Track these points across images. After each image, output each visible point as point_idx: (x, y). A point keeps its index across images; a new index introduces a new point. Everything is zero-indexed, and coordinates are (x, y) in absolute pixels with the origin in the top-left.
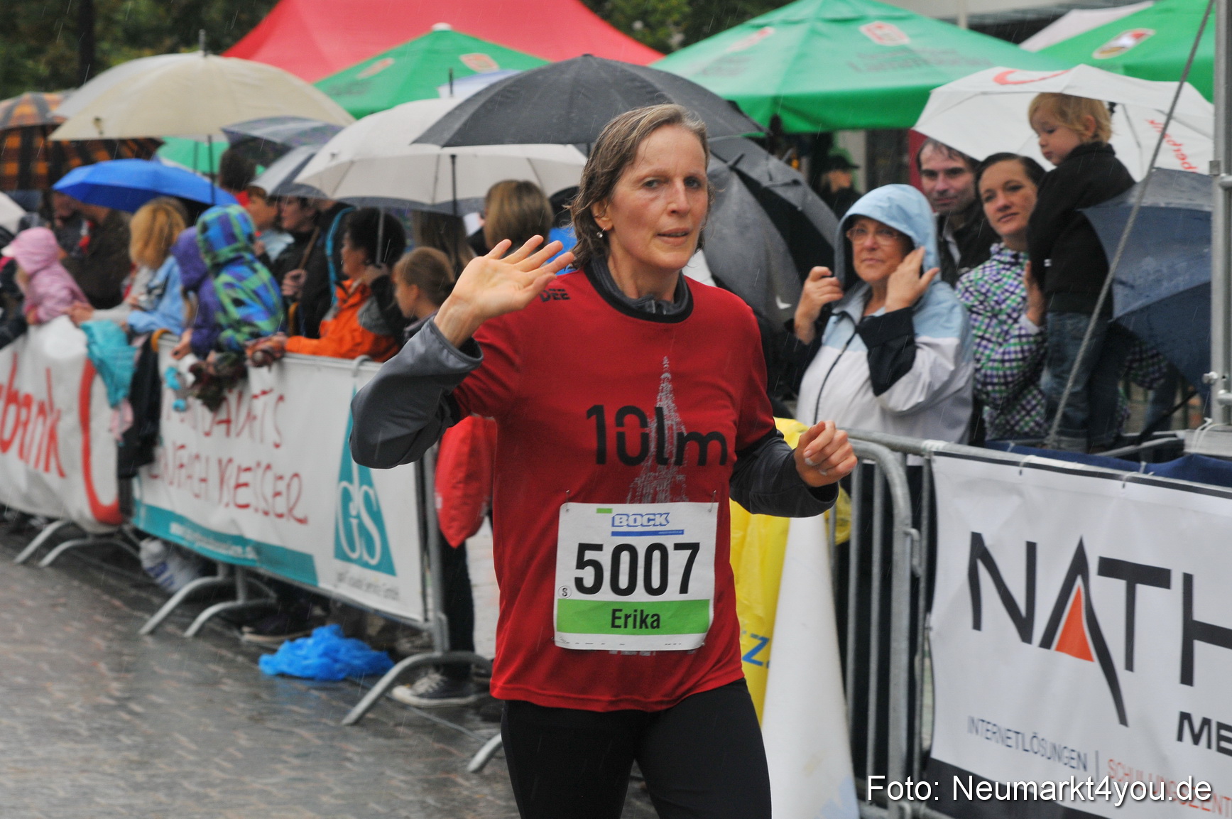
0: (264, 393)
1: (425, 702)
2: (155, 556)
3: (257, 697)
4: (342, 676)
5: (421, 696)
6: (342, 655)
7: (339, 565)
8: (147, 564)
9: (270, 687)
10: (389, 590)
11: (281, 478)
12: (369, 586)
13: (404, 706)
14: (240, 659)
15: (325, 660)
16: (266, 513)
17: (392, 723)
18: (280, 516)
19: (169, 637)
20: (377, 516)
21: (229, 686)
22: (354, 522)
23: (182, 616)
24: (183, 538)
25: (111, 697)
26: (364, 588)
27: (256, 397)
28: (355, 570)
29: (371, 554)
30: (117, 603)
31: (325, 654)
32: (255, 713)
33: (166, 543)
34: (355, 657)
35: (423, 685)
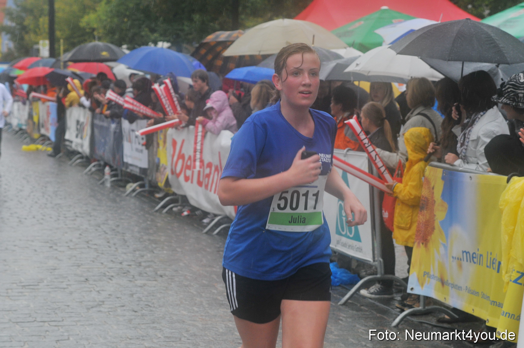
1: (373, 296)
4: (338, 284)
5: (372, 294)
6: (338, 275)
7: (338, 237)
10: (358, 248)
12: (349, 246)
17: (359, 305)
22: (344, 219)
28: (344, 239)
29: (351, 233)
34: (344, 277)
35: (373, 289)
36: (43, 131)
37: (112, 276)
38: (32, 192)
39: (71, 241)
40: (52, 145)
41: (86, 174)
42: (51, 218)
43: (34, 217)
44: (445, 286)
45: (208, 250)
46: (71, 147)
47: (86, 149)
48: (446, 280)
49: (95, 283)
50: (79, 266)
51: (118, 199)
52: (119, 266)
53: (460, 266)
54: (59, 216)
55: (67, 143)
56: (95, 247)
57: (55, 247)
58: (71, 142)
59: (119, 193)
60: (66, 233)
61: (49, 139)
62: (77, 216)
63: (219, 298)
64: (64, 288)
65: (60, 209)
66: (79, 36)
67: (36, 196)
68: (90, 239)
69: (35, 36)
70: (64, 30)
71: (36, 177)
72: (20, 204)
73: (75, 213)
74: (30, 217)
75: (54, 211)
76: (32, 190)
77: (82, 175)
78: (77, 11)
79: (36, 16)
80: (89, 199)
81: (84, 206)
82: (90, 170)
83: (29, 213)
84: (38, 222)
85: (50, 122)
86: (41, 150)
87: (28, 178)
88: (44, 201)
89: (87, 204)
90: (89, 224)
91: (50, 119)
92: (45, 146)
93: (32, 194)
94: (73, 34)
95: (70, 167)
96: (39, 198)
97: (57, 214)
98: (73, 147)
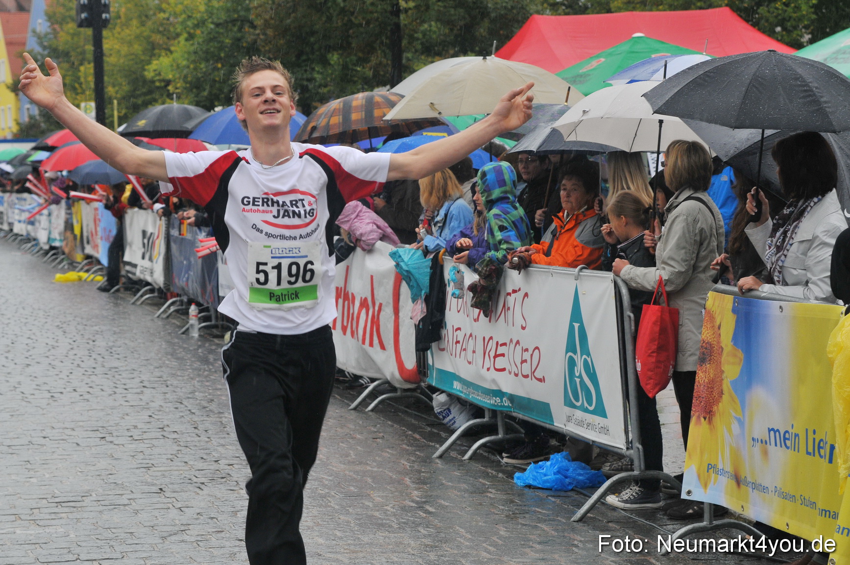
0: (514, 291)
1: (628, 505)
2: (443, 404)
3: (512, 502)
4: (570, 487)
5: (626, 502)
6: (570, 473)
7: (568, 410)
8: (437, 410)
9: (521, 495)
10: (602, 427)
11: (527, 350)
12: (589, 425)
13: (614, 508)
14: (500, 475)
15: (558, 476)
16: (516, 375)
17: (605, 521)
18: (526, 376)
19: (452, 460)
20: (593, 377)
21: (492, 494)
22: (578, 380)
23: (462, 445)
24: (462, 392)
25: (413, 501)
26: (585, 426)
27: (509, 294)
28: (579, 414)
29: (590, 404)
30: (418, 436)
31: (558, 472)
32: (511, 513)
33: (450, 395)
34: (580, 475)
35: (627, 494)
36: (89, 250)
37: (203, 483)
38: (72, 349)
39: (135, 427)
40: (105, 272)
41: (158, 317)
42: (102, 390)
43: (75, 390)
44: (742, 486)
45: (358, 436)
46: (134, 274)
47: (158, 277)
48: (743, 477)
49: (175, 495)
50: (148, 468)
51: (211, 357)
52: (215, 466)
53: (765, 453)
54: (116, 387)
55: (128, 268)
56: (175, 436)
57: (109, 439)
58: (135, 266)
59: (214, 347)
60: (127, 415)
61: (98, 262)
62: (144, 387)
63: (377, 514)
64: (125, 505)
65: (117, 377)
66: (145, 94)
67: (79, 356)
68: (166, 423)
69: (74, 96)
70: (121, 85)
71: (78, 324)
72: (53, 370)
73: (141, 382)
74: (68, 389)
75: (108, 378)
76: (71, 347)
77: (152, 320)
78: (140, 53)
79: (73, 64)
80: (164, 359)
81: (156, 370)
82: (165, 311)
83: (68, 384)
84: (81, 398)
85: (100, 234)
86: (85, 280)
87: (64, 325)
88: (91, 363)
89: (161, 367)
90: (165, 399)
91: (99, 229)
92: (93, 273)
93: (72, 353)
94: (135, 90)
95: (133, 306)
96: (84, 358)
97: (112, 384)
98: (138, 273)
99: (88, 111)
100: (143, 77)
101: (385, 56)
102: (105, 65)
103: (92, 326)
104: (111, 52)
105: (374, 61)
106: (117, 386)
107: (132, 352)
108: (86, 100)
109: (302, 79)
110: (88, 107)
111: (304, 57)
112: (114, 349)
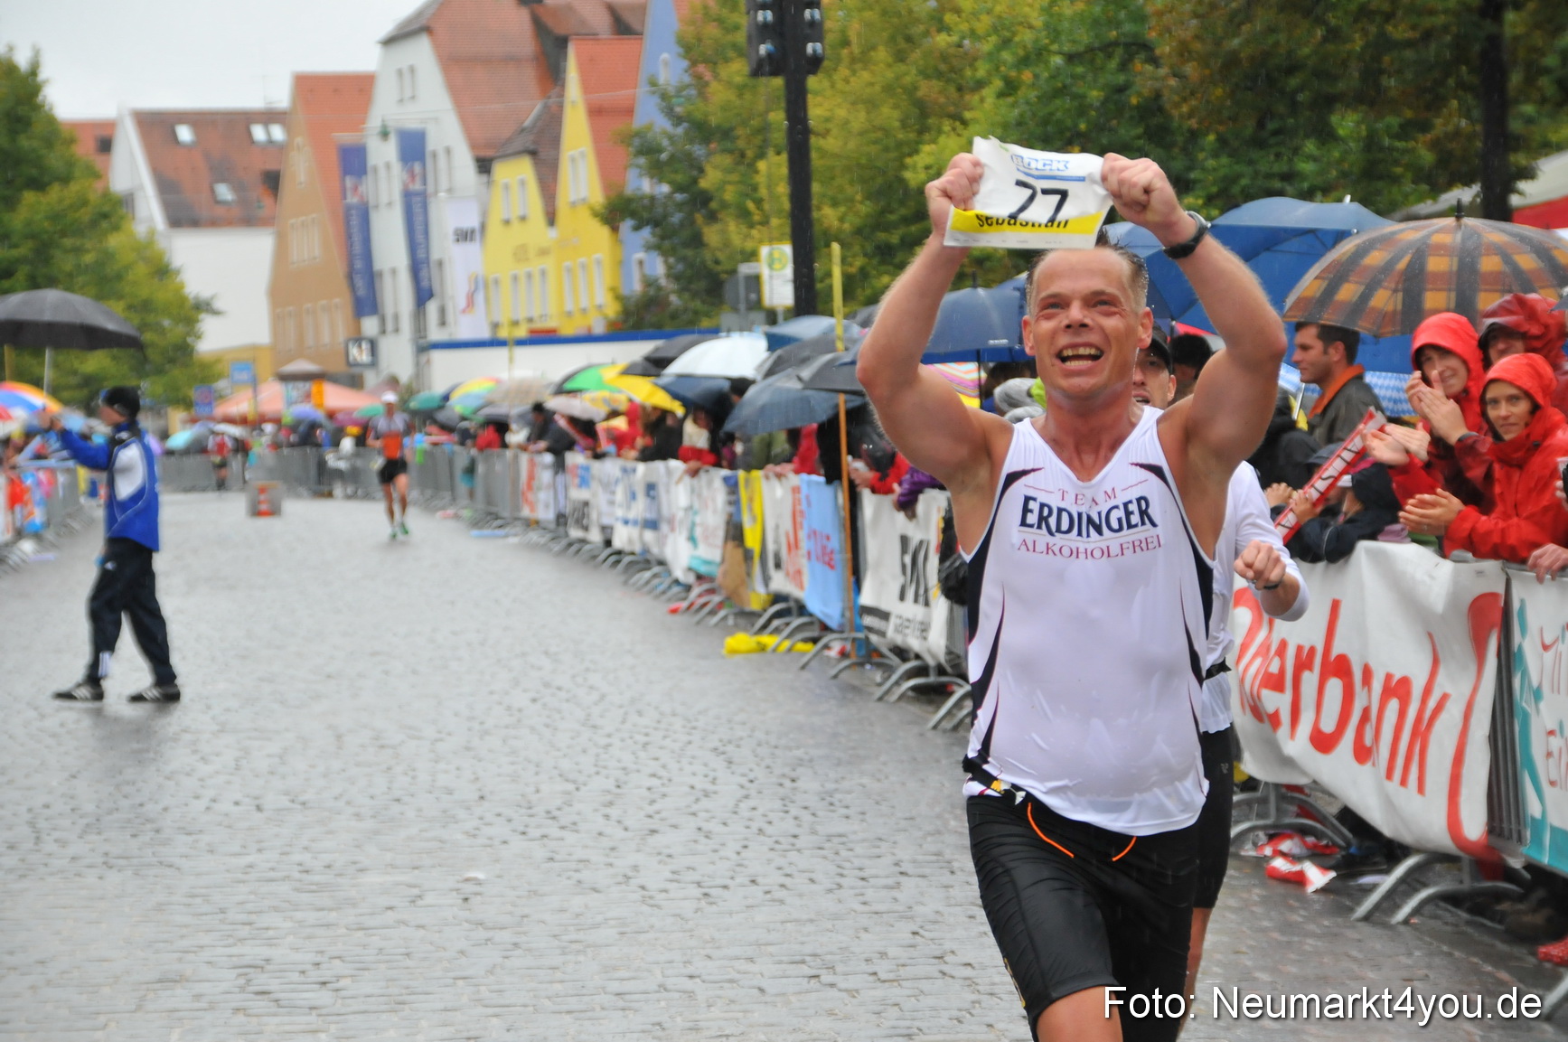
36: (780, 583)
38: (747, 797)
39: (883, 955)
41: (935, 727)
42: (812, 881)
43: (753, 881)
46: (882, 634)
47: (936, 644)
50: (910, 1036)
54: (842, 875)
55: (868, 620)
57: (827, 978)
58: (885, 616)
60: (866, 930)
61: (803, 610)
62: (901, 873)
65: (844, 853)
66: (906, 221)
67: (761, 811)
68: (948, 946)
69: (744, 229)
70: (850, 201)
71: (759, 744)
72: (703, 840)
73: (897, 864)
74: (739, 880)
75: (825, 858)
76: (744, 792)
77: (922, 735)
78: (897, 124)
79: (743, 155)
80: (947, 816)
81: (929, 839)
82: (949, 713)
83: (738, 869)
84: (768, 896)
85: (805, 544)
86: (774, 650)
87: (730, 748)
88: (789, 826)
89: (939, 832)
90: (948, 898)
91: (802, 534)
92: (789, 637)
93: (744, 806)
94: (883, 212)
95: (880, 705)
96: (772, 816)
97: (833, 869)
98: (890, 633)
99: (777, 266)
100: (902, 181)
101: (1468, 117)
102: (814, 155)
103: (790, 749)
104: (829, 126)
105: (1440, 126)
106: (845, 872)
107: (877, 803)
108: (771, 240)
109: (1269, 176)
110: (776, 255)
111: (1271, 125)
112: (838, 796)
